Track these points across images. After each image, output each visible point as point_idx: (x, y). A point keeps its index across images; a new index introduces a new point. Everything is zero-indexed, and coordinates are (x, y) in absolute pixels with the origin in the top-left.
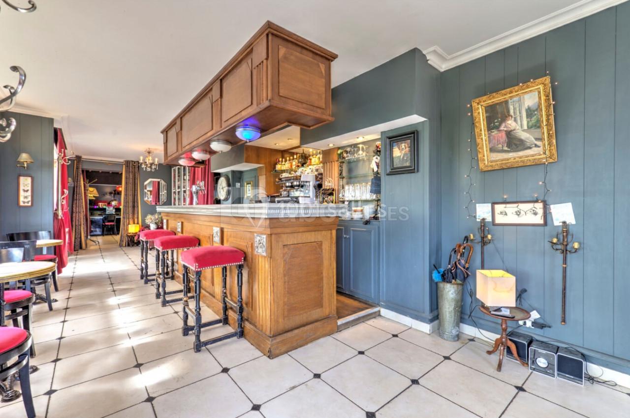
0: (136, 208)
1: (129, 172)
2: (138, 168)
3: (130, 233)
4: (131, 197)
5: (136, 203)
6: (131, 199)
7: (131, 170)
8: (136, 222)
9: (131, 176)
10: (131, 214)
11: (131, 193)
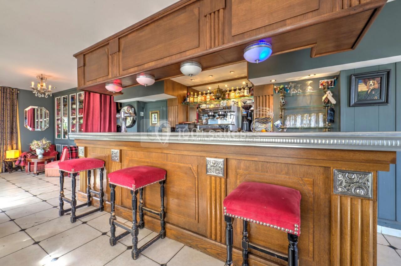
0: (14, 134)
1: (6, 98)
2: (17, 95)
3: (8, 159)
4: (9, 123)
5: (14, 129)
6: (9, 125)
7: (8, 97)
8: (15, 147)
9: (9, 102)
10: (9, 140)
11: (9, 120)
